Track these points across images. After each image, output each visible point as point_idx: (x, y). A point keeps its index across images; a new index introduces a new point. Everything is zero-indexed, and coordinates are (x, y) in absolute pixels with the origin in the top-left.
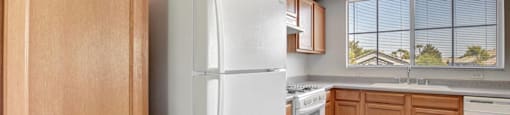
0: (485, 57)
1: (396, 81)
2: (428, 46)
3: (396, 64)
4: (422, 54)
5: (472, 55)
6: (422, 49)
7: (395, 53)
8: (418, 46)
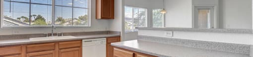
0: (64, 22)
1: (45, 36)
2: (39, 16)
3: (20, 25)
4: (36, 19)
5: (59, 21)
6: (36, 17)
7: (19, 18)
8: (34, 15)
